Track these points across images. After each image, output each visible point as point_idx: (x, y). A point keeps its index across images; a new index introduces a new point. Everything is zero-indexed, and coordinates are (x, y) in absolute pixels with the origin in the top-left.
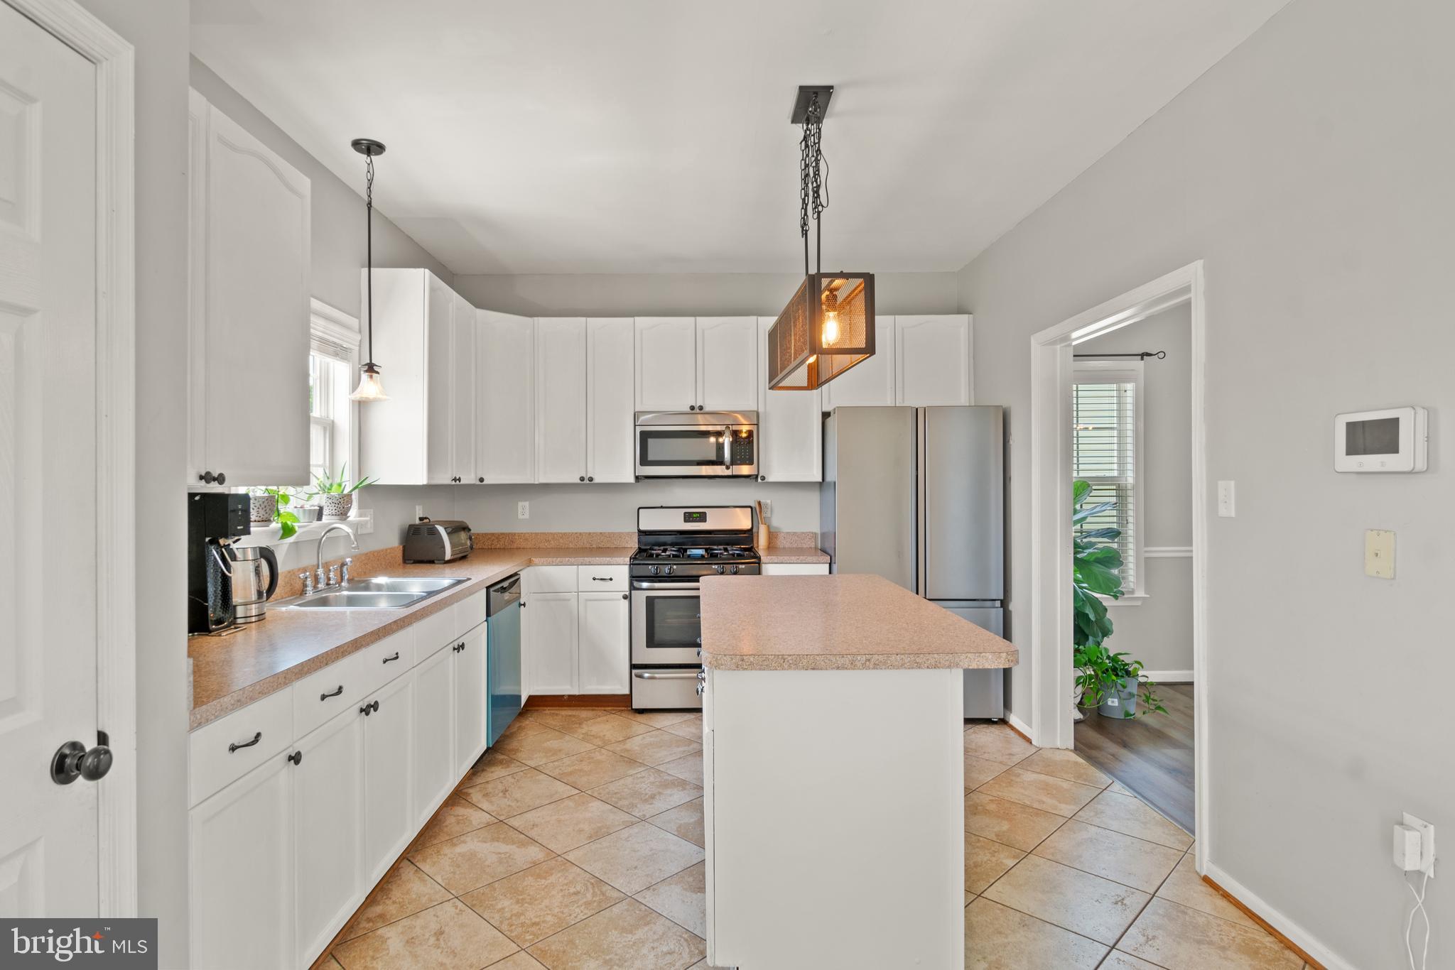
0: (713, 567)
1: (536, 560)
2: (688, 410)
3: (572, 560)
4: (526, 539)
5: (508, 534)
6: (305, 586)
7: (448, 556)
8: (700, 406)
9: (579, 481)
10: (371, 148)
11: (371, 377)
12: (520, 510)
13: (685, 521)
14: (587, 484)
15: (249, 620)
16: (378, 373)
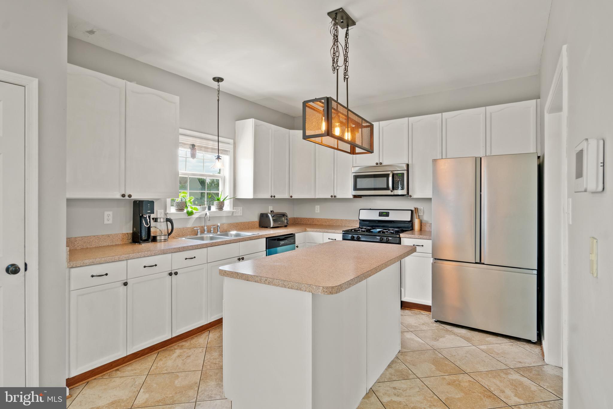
0: (377, 237)
1: (308, 229)
2: (375, 165)
3: (321, 230)
4: (318, 221)
5: (312, 219)
6: (198, 232)
7: (272, 226)
8: (381, 163)
9: (331, 198)
10: (218, 80)
11: (218, 160)
12: (316, 209)
13: (380, 216)
14: (333, 198)
15: (161, 241)
16: (221, 159)
